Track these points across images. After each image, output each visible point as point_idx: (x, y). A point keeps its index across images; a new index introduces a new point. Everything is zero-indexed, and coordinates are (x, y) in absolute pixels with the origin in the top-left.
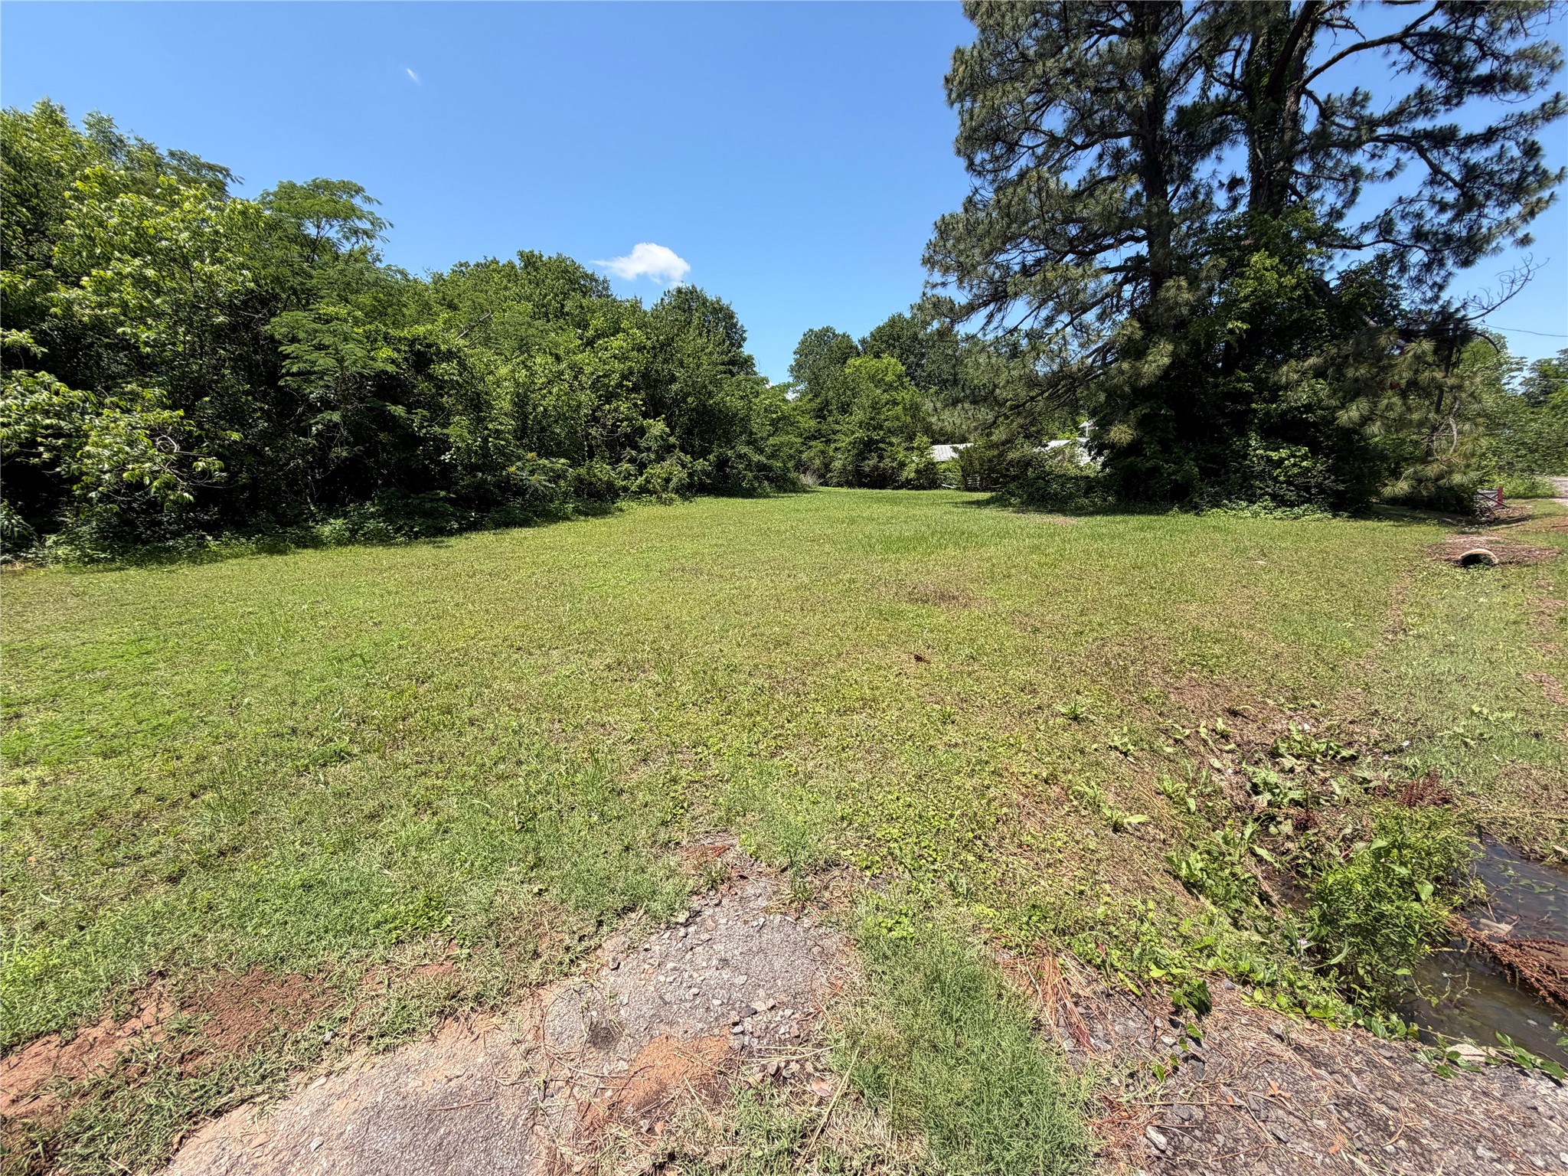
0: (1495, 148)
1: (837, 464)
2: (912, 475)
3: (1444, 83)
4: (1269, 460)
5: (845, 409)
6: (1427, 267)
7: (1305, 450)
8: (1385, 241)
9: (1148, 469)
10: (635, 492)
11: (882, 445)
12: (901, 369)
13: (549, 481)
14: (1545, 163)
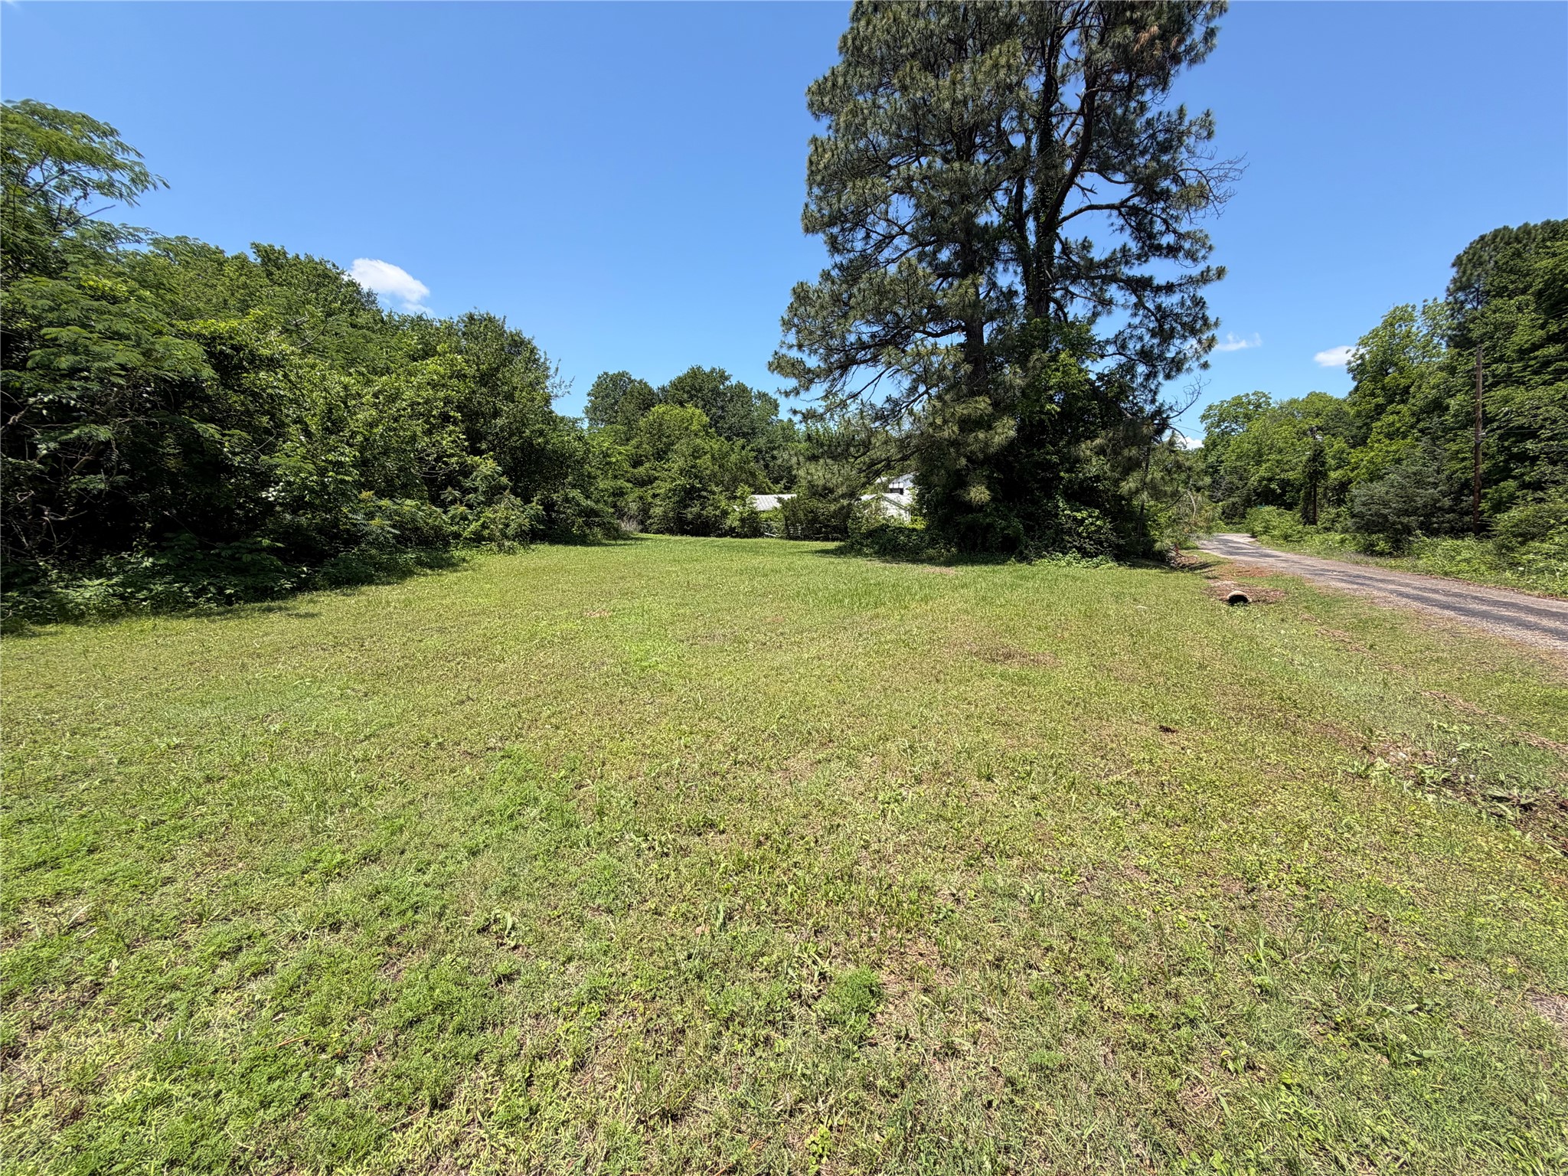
0: (1176, 298)
1: (657, 511)
2: (736, 523)
3: (1140, 245)
4: (1075, 519)
5: (661, 455)
6: (1148, 377)
7: (1097, 512)
8: (1120, 354)
9: (988, 524)
10: (470, 540)
11: (704, 493)
12: (706, 419)
13: (394, 526)
14: (1208, 313)
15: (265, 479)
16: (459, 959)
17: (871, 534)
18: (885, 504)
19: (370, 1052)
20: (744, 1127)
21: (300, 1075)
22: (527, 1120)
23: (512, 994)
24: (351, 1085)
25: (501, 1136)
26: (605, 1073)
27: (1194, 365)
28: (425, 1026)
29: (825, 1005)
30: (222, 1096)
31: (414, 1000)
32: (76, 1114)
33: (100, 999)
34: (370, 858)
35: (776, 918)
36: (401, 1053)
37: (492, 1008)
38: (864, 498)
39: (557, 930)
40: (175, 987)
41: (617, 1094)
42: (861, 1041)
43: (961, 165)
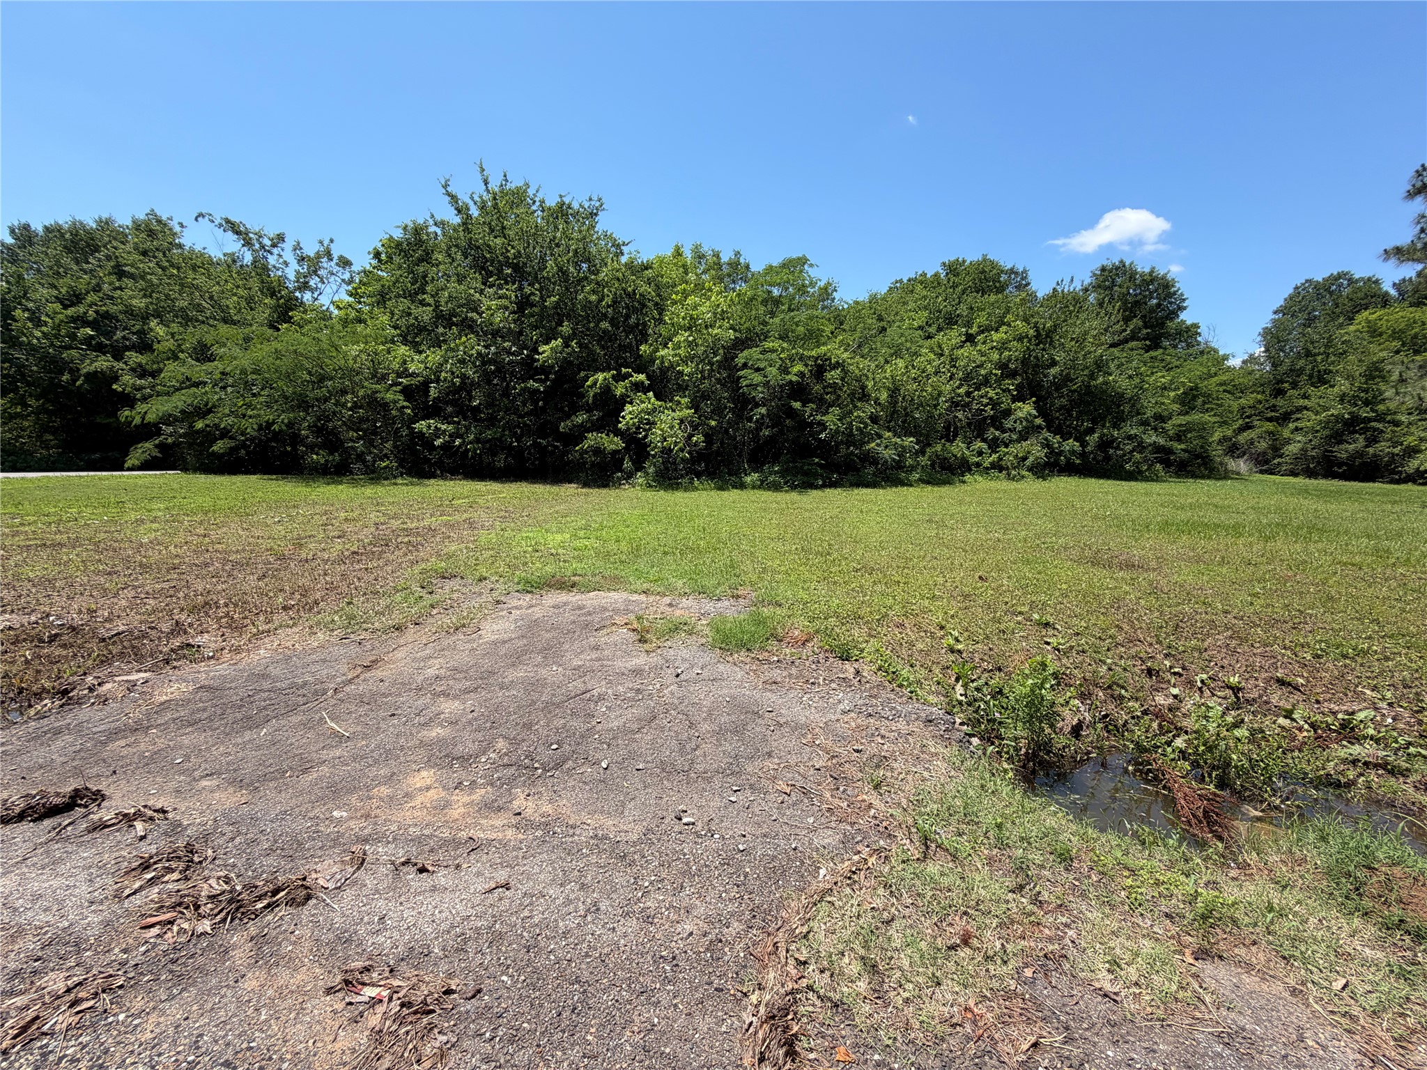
10: (987, 468)
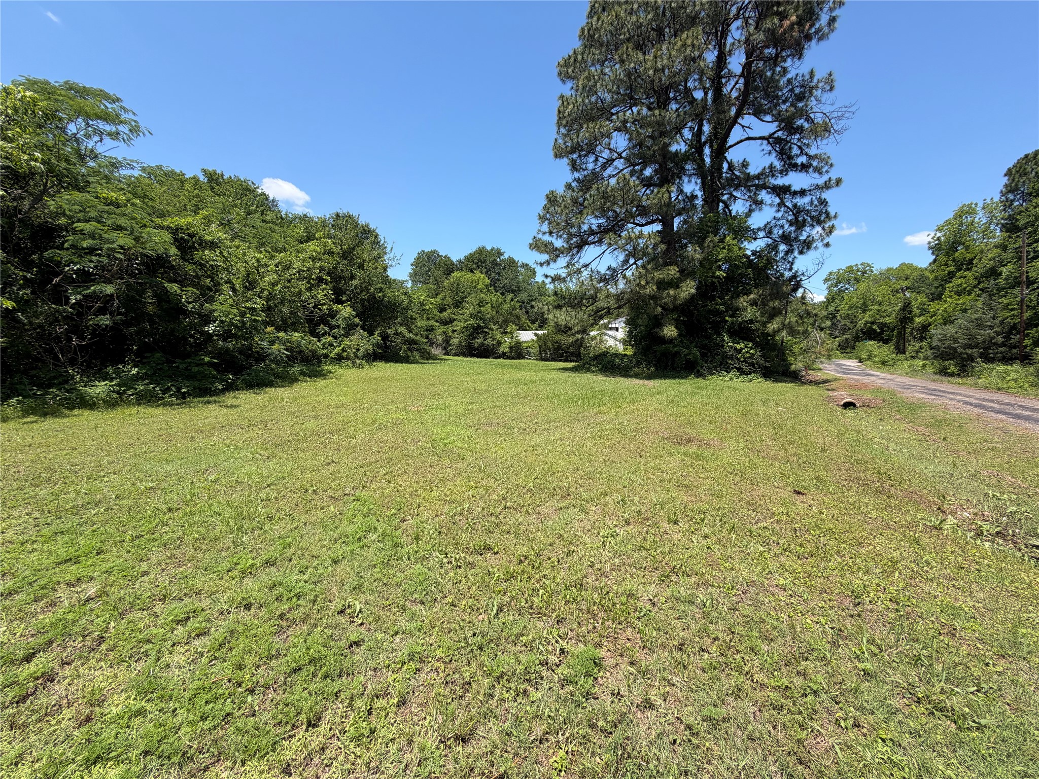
0: (807, 199)
1: (455, 341)
2: (507, 350)
3: (782, 164)
4: (735, 349)
5: (458, 305)
6: (787, 253)
7: (751, 344)
8: (768, 237)
9: (676, 352)
10: (335, 359)
11: (486, 330)
12: (488, 281)
13: (287, 350)
14: (829, 209)
15: (207, 319)
16: (325, 631)
17: (596, 357)
18: (606, 337)
19: (269, 688)
20: (509, 749)
21: (225, 701)
22: (368, 737)
23: (359, 654)
24: (257, 708)
25: (352, 747)
26: (419, 709)
27: (820, 244)
28: (304, 673)
29: (563, 671)
30: (177, 712)
31: (297, 656)
32: (88, 719)
33: (103, 647)
34: (270, 563)
35: (531, 611)
36: (288, 690)
37: (346, 663)
38: (592, 333)
39: (388, 614)
40: (149, 641)
41: (426, 723)
42: (588, 695)
43: (660, 112)
